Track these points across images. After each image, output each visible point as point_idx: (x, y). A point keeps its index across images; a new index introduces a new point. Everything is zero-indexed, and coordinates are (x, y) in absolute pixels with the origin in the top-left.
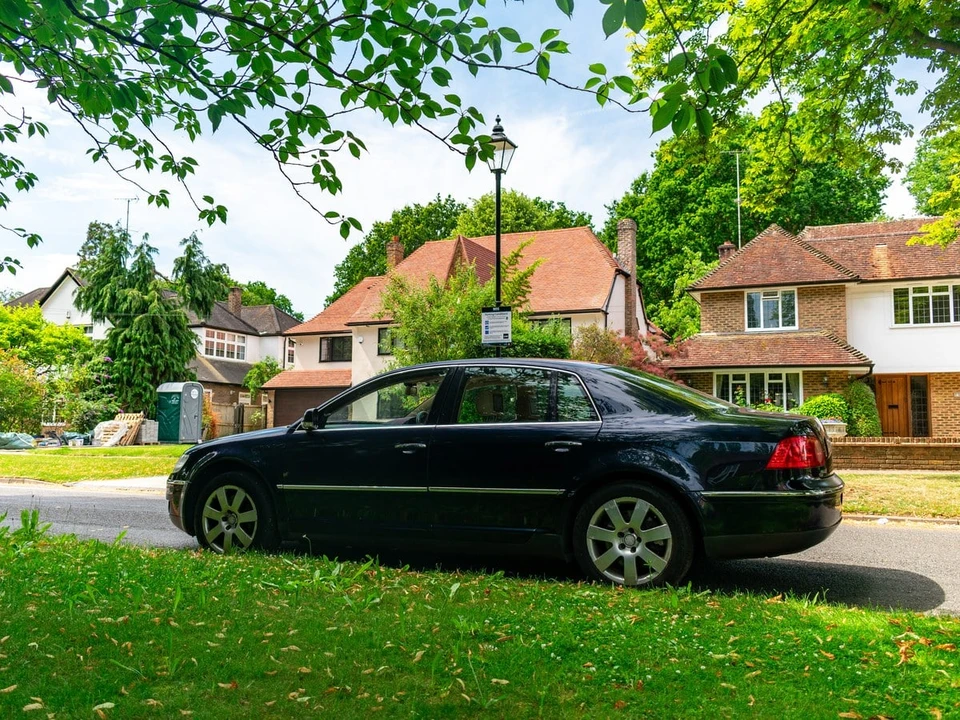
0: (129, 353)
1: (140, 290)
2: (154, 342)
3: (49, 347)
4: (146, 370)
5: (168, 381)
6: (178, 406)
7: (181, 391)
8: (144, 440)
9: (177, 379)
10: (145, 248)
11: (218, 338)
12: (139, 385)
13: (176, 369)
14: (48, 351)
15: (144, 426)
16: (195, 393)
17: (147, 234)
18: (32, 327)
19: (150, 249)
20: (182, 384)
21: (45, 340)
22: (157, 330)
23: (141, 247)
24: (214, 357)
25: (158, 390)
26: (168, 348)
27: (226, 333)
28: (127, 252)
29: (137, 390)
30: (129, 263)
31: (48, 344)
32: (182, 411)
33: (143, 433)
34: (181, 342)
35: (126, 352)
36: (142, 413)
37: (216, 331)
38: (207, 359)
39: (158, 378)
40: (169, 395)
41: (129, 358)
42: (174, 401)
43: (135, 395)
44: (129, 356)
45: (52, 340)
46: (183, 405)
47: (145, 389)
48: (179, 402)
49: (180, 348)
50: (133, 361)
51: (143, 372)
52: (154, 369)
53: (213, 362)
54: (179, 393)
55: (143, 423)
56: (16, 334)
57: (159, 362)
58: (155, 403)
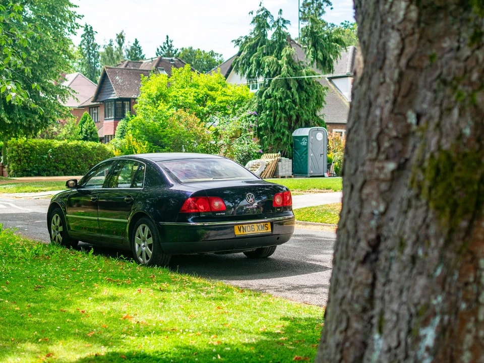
0: (270, 107)
1: (277, 56)
2: (287, 97)
3: (221, 104)
4: (283, 119)
5: (301, 127)
6: (306, 146)
7: (308, 135)
8: (280, 174)
9: (307, 125)
10: (281, 21)
12: (279, 131)
13: (305, 117)
14: (221, 107)
15: (280, 163)
16: (320, 136)
17: (281, 10)
18: (212, 89)
19: (284, 21)
20: (308, 129)
21: (219, 99)
22: (290, 89)
23: (278, 21)
25: (293, 134)
26: (298, 100)
28: (268, 26)
29: (278, 135)
30: (270, 34)
31: (220, 102)
32: (310, 151)
33: (280, 168)
34: (309, 96)
35: (268, 106)
36: (279, 153)
39: (293, 125)
40: (301, 138)
41: (271, 111)
42: (304, 143)
43: (276, 139)
44: (271, 109)
45: (224, 98)
46: (310, 145)
47: (283, 134)
49: (308, 100)
50: (273, 112)
51: (280, 120)
52: (289, 118)
54: (307, 137)
55: (280, 161)
56: (201, 96)
57: (292, 113)
58: (292, 145)
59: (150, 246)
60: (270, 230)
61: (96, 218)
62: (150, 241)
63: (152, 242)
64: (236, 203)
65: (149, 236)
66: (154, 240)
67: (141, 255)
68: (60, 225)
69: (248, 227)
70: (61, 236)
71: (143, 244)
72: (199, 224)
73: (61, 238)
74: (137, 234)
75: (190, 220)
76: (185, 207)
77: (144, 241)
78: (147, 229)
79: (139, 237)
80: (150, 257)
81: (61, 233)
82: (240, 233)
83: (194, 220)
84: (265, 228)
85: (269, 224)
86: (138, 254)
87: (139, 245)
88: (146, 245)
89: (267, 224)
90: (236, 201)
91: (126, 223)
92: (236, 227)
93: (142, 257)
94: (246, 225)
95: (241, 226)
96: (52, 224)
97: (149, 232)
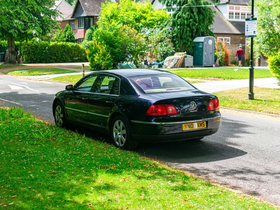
0: (180, 23)
2: (191, 18)
3: (150, 22)
4: (188, 31)
5: (199, 36)
6: (202, 48)
7: (203, 41)
8: (186, 65)
9: (203, 35)
11: (236, 9)
12: (185, 39)
13: (202, 30)
14: (150, 23)
15: (186, 58)
16: (210, 42)
18: (144, 12)
20: (204, 38)
21: (148, 18)
22: (193, 12)
24: (234, 20)
25: (194, 41)
26: (197, 20)
27: (241, 6)
29: (184, 41)
31: (149, 20)
32: (204, 51)
33: (186, 62)
34: (204, 17)
35: (179, 23)
36: (186, 52)
37: (235, 6)
38: (230, 21)
39: (194, 35)
40: (199, 43)
41: (180, 26)
42: (201, 46)
43: (184, 44)
44: (181, 25)
45: (152, 18)
46: (204, 48)
47: (188, 40)
48: (203, 47)
49: (203, 20)
50: (182, 27)
51: (186, 32)
52: (192, 31)
53: (232, 23)
54: (202, 42)
55: (186, 57)
56: (137, 16)
57: (194, 27)
58: (193, 47)
59: (124, 135)
60: (205, 126)
61: (86, 112)
62: (124, 132)
63: (125, 133)
64: (181, 107)
65: (123, 129)
66: (126, 131)
67: (118, 140)
68: (61, 113)
69: (192, 125)
70: (62, 120)
71: (119, 133)
72: (158, 123)
73: (62, 122)
74: (114, 126)
75: (153, 121)
76: (149, 112)
77: (119, 131)
78: (122, 124)
79: (116, 128)
80: (124, 142)
81: (62, 118)
82: (186, 129)
83: (155, 121)
84: (203, 125)
85: (205, 123)
86: (115, 140)
87: (116, 134)
88: (121, 134)
89: (204, 123)
90: (181, 106)
91: (107, 118)
92: (183, 125)
93: (118, 142)
94: (190, 124)
95: (187, 124)
96: (56, 112)
97: (123, 125)
